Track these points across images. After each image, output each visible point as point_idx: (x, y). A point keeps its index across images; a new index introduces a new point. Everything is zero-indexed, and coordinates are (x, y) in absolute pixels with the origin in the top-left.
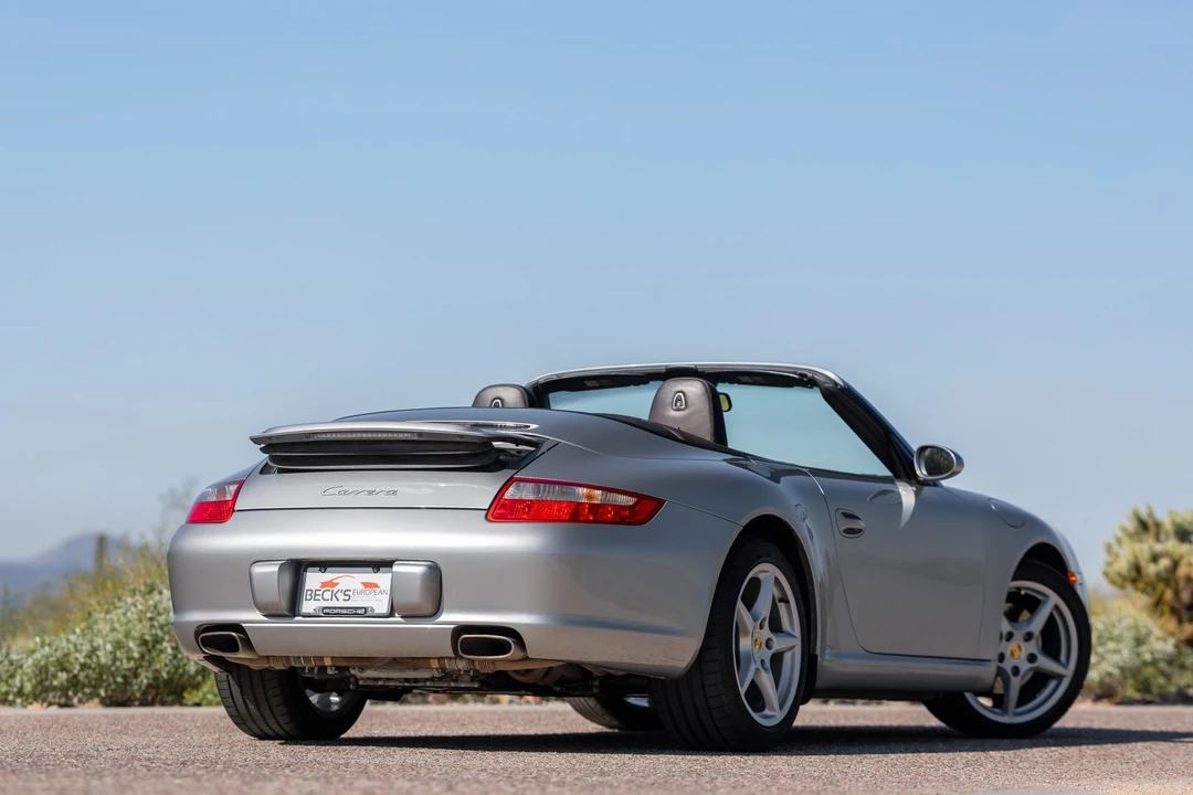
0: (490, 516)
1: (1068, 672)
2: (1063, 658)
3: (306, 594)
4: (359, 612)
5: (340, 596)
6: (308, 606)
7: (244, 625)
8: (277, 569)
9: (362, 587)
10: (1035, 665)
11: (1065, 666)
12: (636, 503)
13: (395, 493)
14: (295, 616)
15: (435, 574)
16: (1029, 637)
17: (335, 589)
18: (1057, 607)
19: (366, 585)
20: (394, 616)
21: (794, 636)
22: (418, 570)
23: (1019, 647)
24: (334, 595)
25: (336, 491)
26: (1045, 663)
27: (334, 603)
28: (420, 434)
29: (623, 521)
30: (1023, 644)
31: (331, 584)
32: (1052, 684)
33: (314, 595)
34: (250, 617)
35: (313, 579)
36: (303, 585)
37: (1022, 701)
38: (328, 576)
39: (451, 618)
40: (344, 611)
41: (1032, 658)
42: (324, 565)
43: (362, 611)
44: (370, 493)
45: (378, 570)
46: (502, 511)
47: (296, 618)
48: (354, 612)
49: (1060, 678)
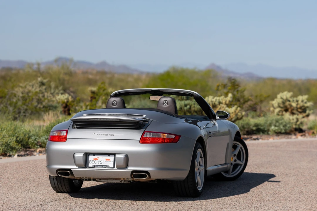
0: (140, 142)
1: (243, 164)
2: (242, 160)
3: (90, 162)
4: (105, 167)
5: (99, 162)
6: (90, 165)
7: (71, 169)
8: (82, 155)
9: (105, 160)
10: (236, 162)
11: (242, 162)
12: (175, 137)
13: (113, 135)
14: (86, 167)
15: (127, 157)
16: (235, 155)
17: (98, 161)
18: (241, 148)
19: (107, 159)
20: (115, 168)
21: (203, 166)
22: (122, 156)
23: (232, 158)
24: (98, 162)
25: (96, 134)
26: (238, 162)
27: (98, 164)
28: (120, 120)
29: (172, 142)
30: (233, 157)
31: (96, 159)
32: (239, 167)
33: (92, 162)
34: (73, 167)
35: (91, 158)
36: (89, 159)
37: (233, 171)
38: (95, 157)
39: (130, 169)
40: (101, 166)
41: (235, 161)
42: (94, 154)
44: (106, 135)
45: (110, 156)
46: (143, 140)
47: (87, 168)
48: (104, 167)
49: (241, 165)
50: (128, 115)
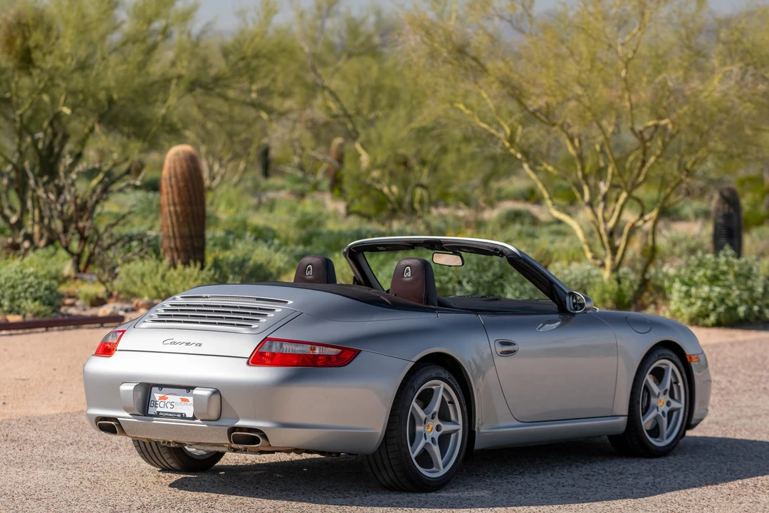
0: (250, 363)
3: (152, 405)
4: (178, 415)
5: (169, 405)
6: (152, 411)
7: (118, 419)
8: (133, 388)
9: (180, 401)
10: (670, 407)
12: (340, 353)
14: (146, 416)
15: (217, 396)
19: (183, 400)
20: (195, 419)
21: (457, 423)
22: (206, 393)
24: (165, 405)
27: (165, 410)
31: (164, 398)
33: (155, 404)
34: (122, 415)
35: (155, 394)
36: (150, 397)
38: (163, 393)
39: (226, 423)
40: (170, 415)
41: (668, 404)
42: (161, 386)
43: (180, 416)
45: (189, 391)
48: (175, 416)
50: (258, 299)
